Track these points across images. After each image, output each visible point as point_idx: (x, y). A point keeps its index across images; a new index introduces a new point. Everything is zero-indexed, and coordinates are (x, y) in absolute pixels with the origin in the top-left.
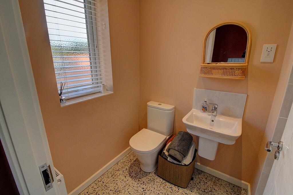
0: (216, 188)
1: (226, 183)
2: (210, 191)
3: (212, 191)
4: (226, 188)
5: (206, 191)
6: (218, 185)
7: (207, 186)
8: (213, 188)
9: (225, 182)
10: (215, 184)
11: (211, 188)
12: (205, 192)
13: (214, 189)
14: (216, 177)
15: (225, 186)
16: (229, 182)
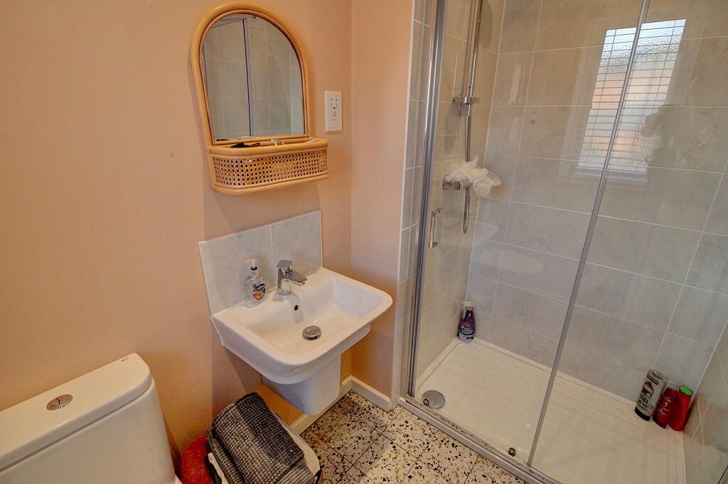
0: (339, 444)
1: (329, 414)
2: (342, 460)
3: (342, 455)
4: (341, 422)
5: (340, 470)
6: (329, 434)
7: (328, 460)
8: (336, 449)
9: (327, 416)
10: (325, 439)
11: (334, 454)
12: (341, 475)
13: (339, 448)
14: (310, 427)
15: (336, 421)
16: (329, 410)
